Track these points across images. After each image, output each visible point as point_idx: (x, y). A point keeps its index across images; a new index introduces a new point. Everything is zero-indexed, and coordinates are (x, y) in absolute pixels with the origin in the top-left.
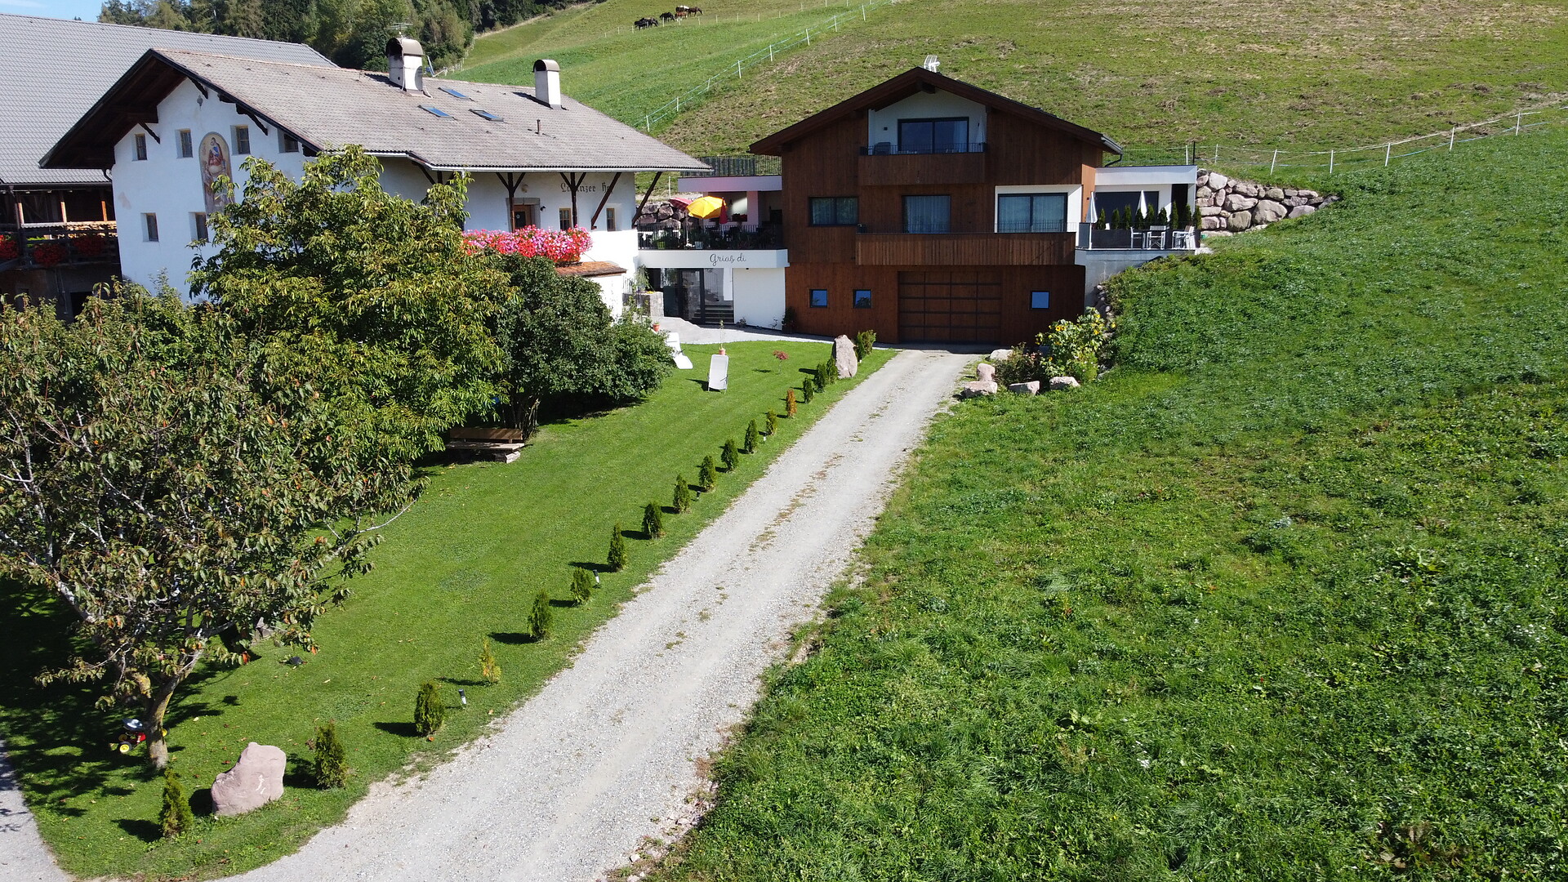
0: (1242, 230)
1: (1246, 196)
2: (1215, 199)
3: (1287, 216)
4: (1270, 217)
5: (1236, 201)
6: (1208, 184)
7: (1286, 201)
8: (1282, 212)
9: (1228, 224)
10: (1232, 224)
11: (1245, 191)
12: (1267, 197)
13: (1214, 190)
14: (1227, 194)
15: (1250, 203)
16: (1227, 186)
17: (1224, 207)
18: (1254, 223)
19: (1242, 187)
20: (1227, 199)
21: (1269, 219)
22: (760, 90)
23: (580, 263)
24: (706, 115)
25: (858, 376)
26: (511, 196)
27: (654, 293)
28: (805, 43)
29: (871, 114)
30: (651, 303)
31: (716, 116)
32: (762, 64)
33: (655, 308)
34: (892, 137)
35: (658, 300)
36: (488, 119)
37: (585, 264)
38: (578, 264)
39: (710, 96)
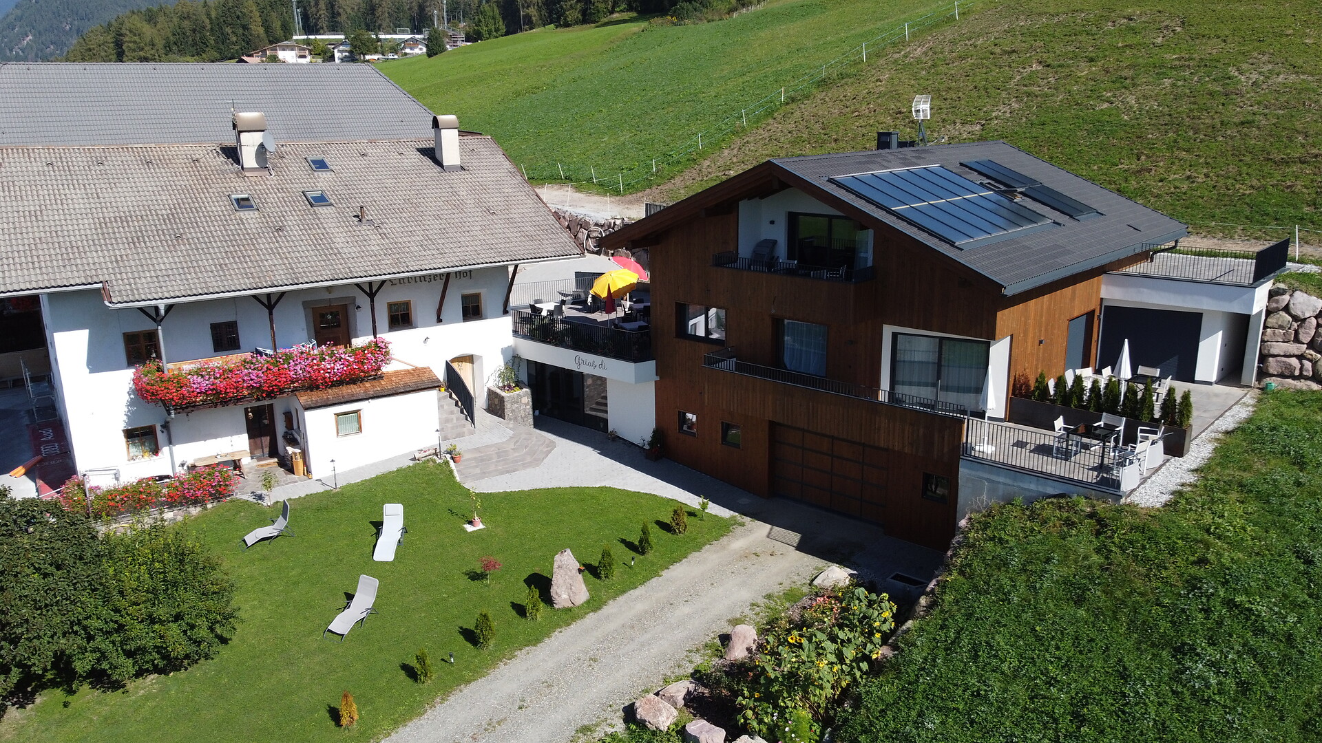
2: (1296, 332)
6: (1286, 309)
9: (1314, 370)
10: (1319, 371)
14: (1319, 326)
16: (1320, 315)
17: (1312, 345)
20: (1317, 334)
22: (872, 79)
23: (381, 377)
24: (807, 108)
25: (588, 602)
26: (271, 314)
27: (518, 391)
28: (953, 16)
29: (744, 207)
30: (508, 405)
31: (815, 110)
32: (894, 45)
33: (513, 411)
34: (779, 234)
35: (523, 398)
36: (312, 205)
37: (390, 376)
38: (378, 378)
39: (823, 84)
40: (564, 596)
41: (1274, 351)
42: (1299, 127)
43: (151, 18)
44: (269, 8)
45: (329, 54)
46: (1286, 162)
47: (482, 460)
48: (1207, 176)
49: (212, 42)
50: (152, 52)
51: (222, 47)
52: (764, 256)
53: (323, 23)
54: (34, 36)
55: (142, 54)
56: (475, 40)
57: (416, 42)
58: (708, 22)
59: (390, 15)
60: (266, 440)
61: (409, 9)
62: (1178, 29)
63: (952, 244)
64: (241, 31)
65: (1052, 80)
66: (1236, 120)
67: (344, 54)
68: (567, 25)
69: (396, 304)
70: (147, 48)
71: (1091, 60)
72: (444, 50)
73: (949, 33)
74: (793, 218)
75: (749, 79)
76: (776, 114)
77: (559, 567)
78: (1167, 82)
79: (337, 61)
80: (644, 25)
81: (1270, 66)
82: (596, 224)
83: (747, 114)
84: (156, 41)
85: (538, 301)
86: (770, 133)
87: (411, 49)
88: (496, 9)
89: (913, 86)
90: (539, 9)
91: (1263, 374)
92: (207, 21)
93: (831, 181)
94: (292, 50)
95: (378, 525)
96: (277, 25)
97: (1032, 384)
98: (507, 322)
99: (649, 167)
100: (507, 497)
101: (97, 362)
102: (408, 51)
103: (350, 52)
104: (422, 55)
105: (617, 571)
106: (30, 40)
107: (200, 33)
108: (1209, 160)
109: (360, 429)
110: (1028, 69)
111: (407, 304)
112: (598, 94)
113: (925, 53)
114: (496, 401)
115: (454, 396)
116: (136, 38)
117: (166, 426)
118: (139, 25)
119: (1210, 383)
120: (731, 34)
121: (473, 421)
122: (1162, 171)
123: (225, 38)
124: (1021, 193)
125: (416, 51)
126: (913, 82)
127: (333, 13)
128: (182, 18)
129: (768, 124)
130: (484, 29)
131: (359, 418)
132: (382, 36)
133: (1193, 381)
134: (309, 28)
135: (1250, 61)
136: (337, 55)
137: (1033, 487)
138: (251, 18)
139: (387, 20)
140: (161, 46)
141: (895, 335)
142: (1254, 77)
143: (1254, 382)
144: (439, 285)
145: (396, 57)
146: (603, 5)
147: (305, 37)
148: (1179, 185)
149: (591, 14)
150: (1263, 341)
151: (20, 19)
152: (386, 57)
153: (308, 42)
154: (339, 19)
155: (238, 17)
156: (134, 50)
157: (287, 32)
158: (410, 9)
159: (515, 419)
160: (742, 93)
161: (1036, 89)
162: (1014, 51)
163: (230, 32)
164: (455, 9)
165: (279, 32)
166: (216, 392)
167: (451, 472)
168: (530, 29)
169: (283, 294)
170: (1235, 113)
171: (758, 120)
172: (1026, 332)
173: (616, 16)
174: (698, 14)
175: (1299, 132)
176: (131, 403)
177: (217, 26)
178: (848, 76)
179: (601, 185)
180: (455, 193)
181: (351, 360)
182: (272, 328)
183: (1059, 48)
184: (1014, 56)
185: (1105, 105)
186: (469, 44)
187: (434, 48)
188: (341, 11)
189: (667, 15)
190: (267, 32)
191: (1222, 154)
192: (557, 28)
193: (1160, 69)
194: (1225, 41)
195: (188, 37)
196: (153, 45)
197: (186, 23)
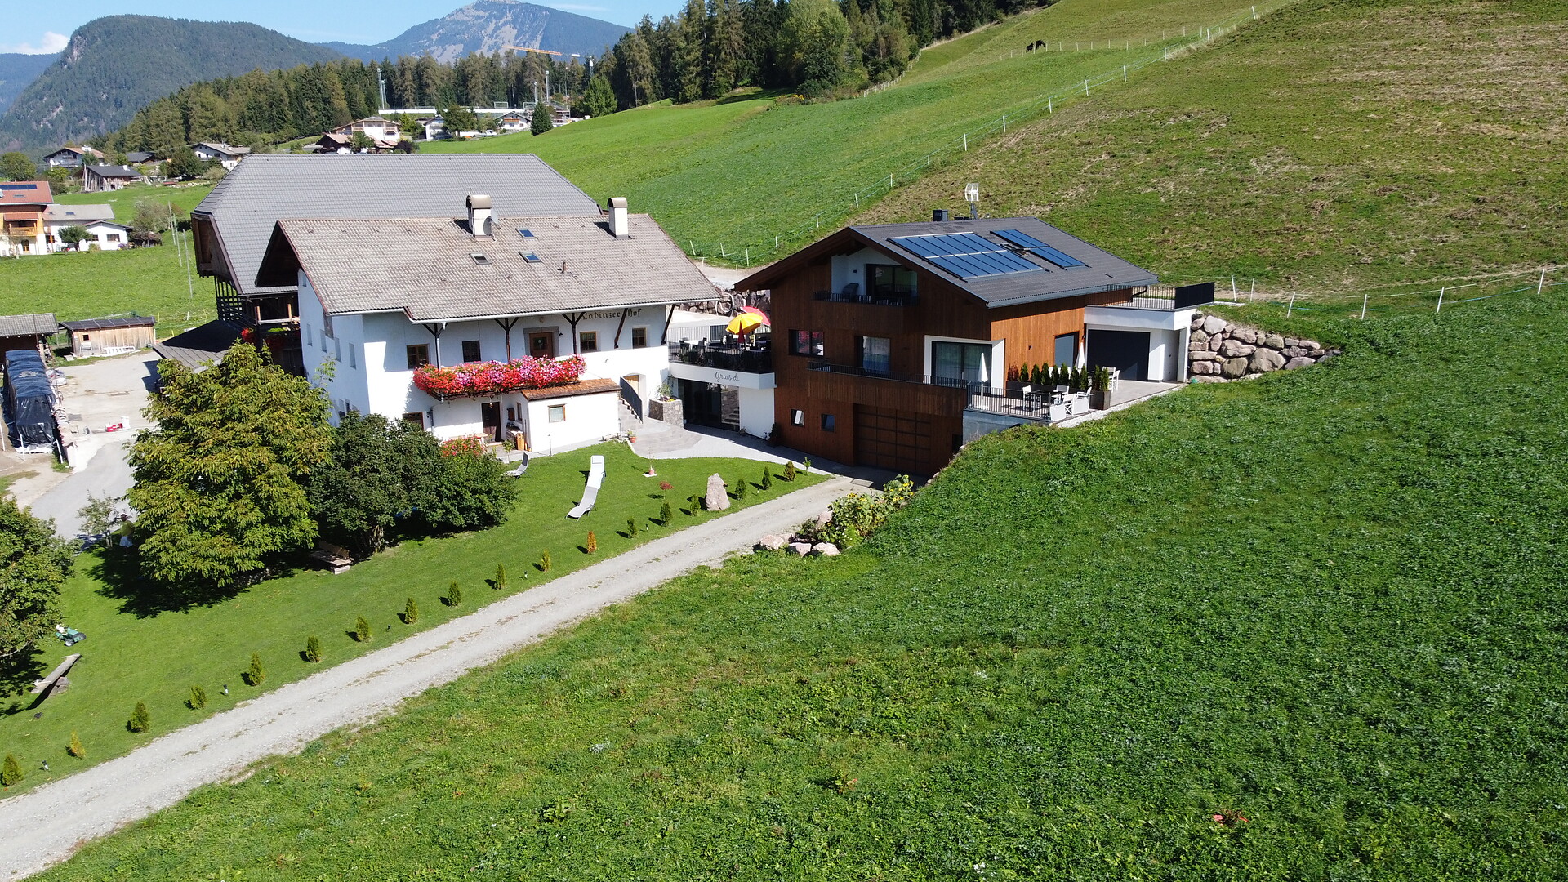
0: (1236, 377)
1: (1244, 342)
2: (1210, 345)
3: (1283, 368)
4: (1265, 365)
5: (1232, 347)
6: (1202, 328)
7: (1285, 351)
8: (1279, 362)
9: (1222, 370)
10: (1226, 370)
11: (1242, 337)
12: (1265, 345)
13: (1209, 334)
14: (1223, 339)
15: (1247, 350)
16: (1224, 332)
17: (1220, 352)
18: (1249, 371)
19: (1240, 332)
20: (1223, 345)
21: (1264, 368)
22: (970, 166)
23: (579, 382)
24: (912, 192)
25: (729, 509)
26: (507, 333)
27: (672, 401)
28: (1047, 110)
29: (835, 260)
30: (665, 410)
31: (918, 194)
32: (993, 135)
33: (669, 415)
34: (860, 279)
35: (675, 408)
36: (527, 262)
37: (584, 382)
38: (577, 383)
39: (928, 170)
40: (715, 503)
41: (1196, 357)
42: (1285, 206)
43: (221, 90)
44: (352, 80)
45: (419, 131)
46: (1266, 234)
47: (650, 442)
48: (1208, 245)
49: (291, 117)
50: (225, 128)
51: (300, 122)
52: (850, 294)
53: (409, 95)
54: (65, 106)
55: (214, 130)
56: (582, 115)
57: (516, 117)
58: (838, 100)
59: (485, 87)
60: (494, 429)
61: (505, 80)
62: (1223, 125)
63: (961, 278)
64: (322, 105)
65: (1115, 169)
66: (1243, 202)
67: (437, 131)
68: (685, 101)
69: (586, 334)
70: (219, 124)
71: (1149, 151)
72: (550, 127)
73: (1041, 124)
74: (870, 269)
75: (865, 165)
76: (885, 197)
77: (711, 484)
78: (1201, 170)
79: (429, 138)
80: (768, 102)
81: (1282, 158)
82: (727, 291)
83: (860, 197)
84: (230, 117)
85: (684, 339)
86: (880, 214)
87: (511, 125)
88: (607, 82)
89: (1002, 173)
90: (653, 82)
91: (1190, 373)
92: (286, 94)
93: (888, 240)
94: (379, 126)
95: (587, 474)
96: (361, 97)
97: (1020, 372)
98: (665, 350)
99: (771, 243)
100: (669, 461)
101: (390, 366)
102: (507, 127)
103: (444, 128)
104: (524, 131)
105: (748, 497)
106: (61, 111)
107: (278, 107)
108: (1214, 233)
109: (564, 418)
110: (1098, 159)
111: (593, 334)
112: (724, 177)
113: (1017, 144)
114: (656, 408)
115: (626, 402)
116: (209, 114)
117: (430, 413)
118: (212, 99)
119: (1158, 381)
120: (857, 117)
121: (641, 419)
122: (1177, 242)
123: (304, 113)
124: (1028, 251)
125: (517, 127)
126: (1003, 169)
127: (421, 84)
128: (258, 91)
129: (878, 206)
130: (593, 104)
131: (564, 410)
132: (478, 111)
133: (1147, 380)
134: (395, 101)
135: (1269, 154)
136: (429, 132)
137: (1003, 423)
138: (333, 90)
139: (481, 92)
140: (235, 122)
141: (934, 344)
142: (1267, 167)
143: (1185, 379)
144: (617, 321)
145: (494, 134)
146: (725, 79)
147: (393, 111)
148: (1186, 251)
149: (712, 88)
150: (1189, 351)
151: (50, 87)
152: (483, 134)
153: (395, 117)
154: (427, 91)
155: (319, 90)
156: (206, 127)
157: (372, 107)
158: (507, 79)
159: (671, 422)
160: (858, 178)
161: (1100, 176)
162: (1089, 143)
163: (309, 106)
164: (558, 79)
165: (363, 106)
166: (472, 385)
167: (629, 448)
168: (644, 104)
169: (517, 318)
170: (1245, 196)
171: (870, 202)
172: (1017, 339)
173: (739, 91)
174: (827, 92)
175: (1283, 211)
176: (409, 395)
177: (297, 100)
178: (950, 164)
179: (729, 259)
180: (626, 255)
181: (561, 367)
182: (508, 343)
183: (1127, 141)
184: (1089, 148)
185: (1150, 190)
186: (576, 119)
187: (540, 125)
188: (429, 81)
189: (794, 92)
190: (350, 106)
191: (1225, 229)
192: (674, 103)
193: (1199, 160)
194: (1255, 137)
195: (264, 112)
196: (226, 121)
197: (262, 97)
